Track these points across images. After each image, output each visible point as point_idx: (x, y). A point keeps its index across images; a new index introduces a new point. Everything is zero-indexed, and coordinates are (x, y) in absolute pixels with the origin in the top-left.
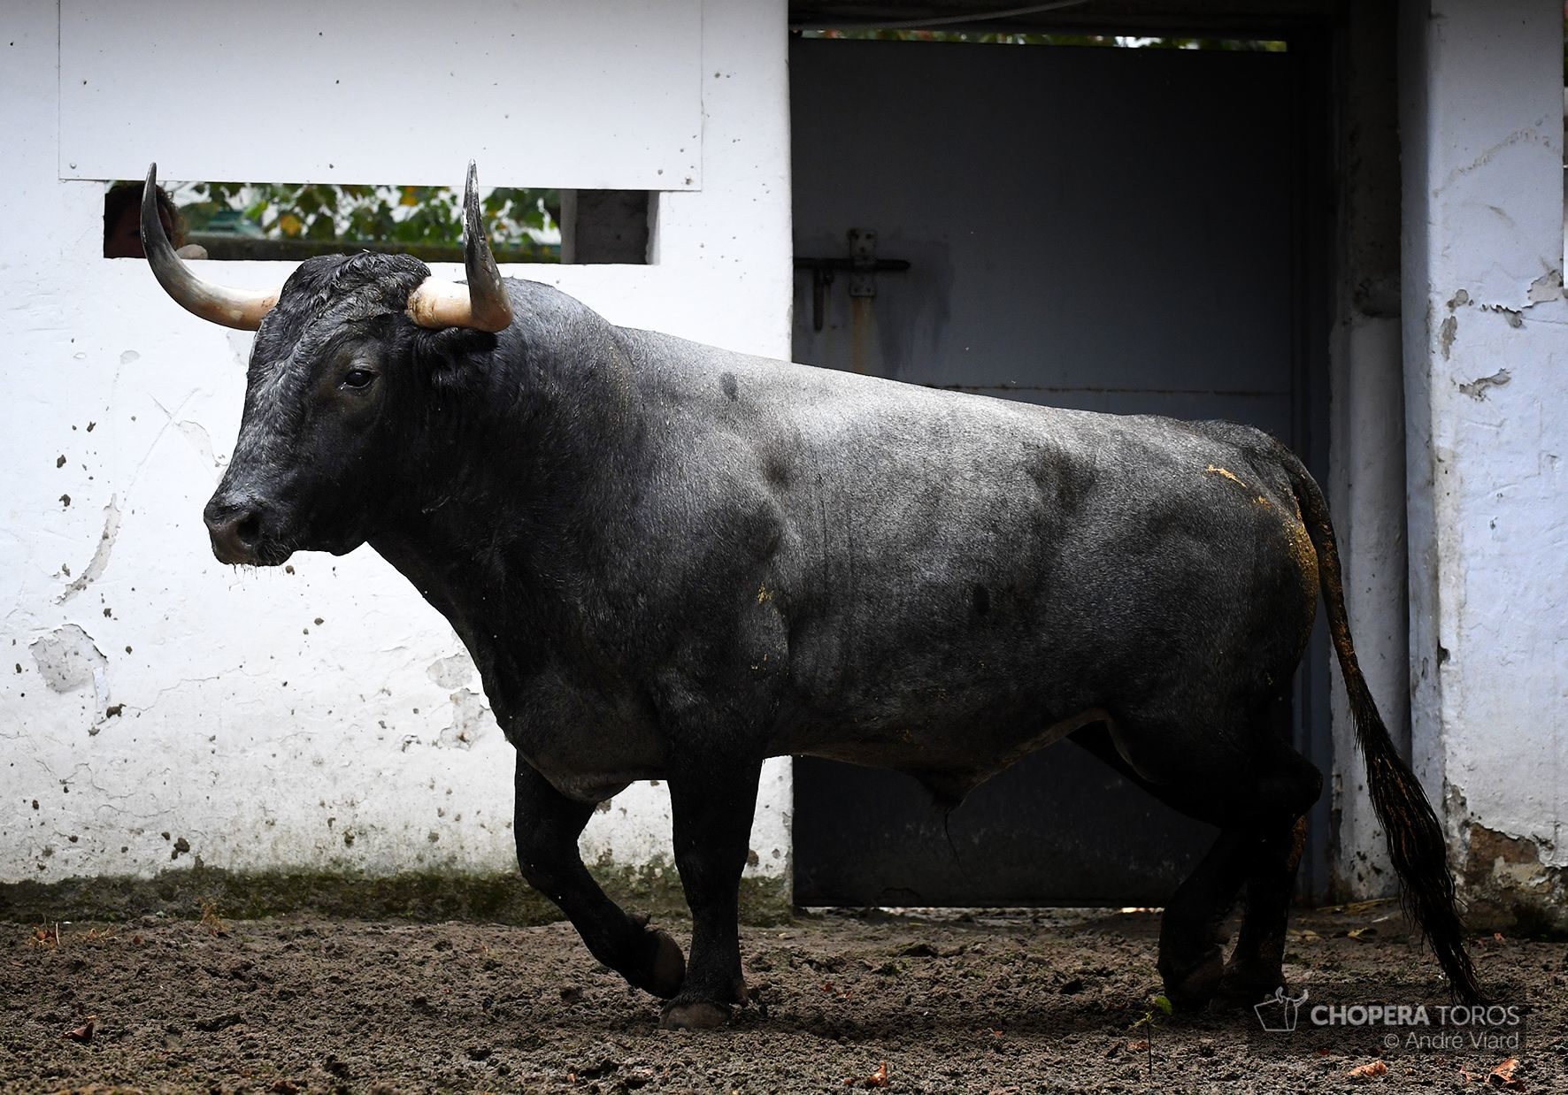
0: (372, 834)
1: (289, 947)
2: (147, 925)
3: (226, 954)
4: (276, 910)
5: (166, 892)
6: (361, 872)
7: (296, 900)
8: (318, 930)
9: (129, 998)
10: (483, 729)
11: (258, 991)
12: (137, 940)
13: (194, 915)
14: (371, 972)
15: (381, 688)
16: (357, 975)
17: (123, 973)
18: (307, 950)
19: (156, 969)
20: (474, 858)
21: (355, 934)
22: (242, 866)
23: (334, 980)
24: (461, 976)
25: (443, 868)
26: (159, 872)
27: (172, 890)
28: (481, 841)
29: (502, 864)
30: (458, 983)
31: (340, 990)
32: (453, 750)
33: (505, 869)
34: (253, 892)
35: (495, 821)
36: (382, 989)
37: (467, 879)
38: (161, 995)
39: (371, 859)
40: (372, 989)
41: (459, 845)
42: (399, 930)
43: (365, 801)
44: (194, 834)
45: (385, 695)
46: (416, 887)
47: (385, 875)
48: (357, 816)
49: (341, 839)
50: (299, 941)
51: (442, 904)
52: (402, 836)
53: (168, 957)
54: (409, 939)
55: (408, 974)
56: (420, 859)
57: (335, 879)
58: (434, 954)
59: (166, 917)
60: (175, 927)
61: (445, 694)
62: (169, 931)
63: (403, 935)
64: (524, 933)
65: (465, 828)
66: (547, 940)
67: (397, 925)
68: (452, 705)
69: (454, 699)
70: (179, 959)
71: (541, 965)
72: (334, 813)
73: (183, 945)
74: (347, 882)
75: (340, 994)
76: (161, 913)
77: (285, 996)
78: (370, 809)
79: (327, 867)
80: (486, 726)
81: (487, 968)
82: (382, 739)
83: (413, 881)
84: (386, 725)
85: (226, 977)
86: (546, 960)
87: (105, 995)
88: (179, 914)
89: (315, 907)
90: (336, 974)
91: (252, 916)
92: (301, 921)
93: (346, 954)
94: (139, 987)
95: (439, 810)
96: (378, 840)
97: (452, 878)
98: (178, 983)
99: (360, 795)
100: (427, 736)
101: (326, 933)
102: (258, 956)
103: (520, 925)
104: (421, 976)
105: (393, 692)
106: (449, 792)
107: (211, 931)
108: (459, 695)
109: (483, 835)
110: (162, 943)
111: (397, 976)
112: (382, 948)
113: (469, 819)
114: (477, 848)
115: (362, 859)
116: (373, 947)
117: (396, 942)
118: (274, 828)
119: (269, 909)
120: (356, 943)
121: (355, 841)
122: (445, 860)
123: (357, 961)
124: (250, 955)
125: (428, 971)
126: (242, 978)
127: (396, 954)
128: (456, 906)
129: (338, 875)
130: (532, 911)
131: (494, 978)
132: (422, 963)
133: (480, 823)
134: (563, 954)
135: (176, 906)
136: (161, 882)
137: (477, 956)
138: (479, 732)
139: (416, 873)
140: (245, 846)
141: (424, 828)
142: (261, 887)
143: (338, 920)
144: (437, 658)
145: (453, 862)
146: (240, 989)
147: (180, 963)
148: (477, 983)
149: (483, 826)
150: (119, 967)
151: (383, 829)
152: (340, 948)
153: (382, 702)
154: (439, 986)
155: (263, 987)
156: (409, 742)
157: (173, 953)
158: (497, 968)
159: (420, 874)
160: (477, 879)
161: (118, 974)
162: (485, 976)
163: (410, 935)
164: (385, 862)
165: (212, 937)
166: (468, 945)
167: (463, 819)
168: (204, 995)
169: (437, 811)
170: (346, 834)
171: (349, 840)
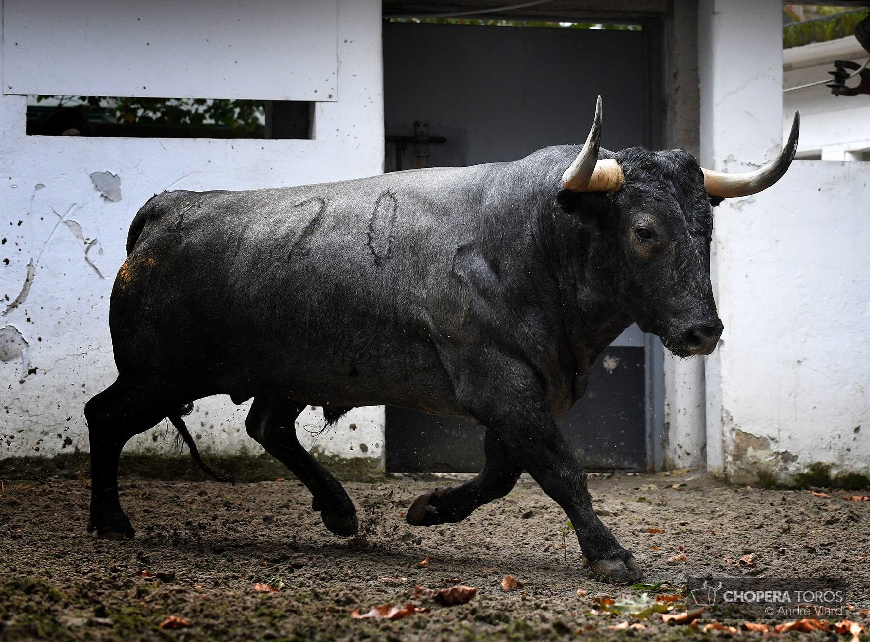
0: (167, 435)
2: (50, 482)
5: (60, 465)
6: (161, 455)
7: (128, 469)
8: (139, 485)
9: (38, 520)
12: (44, 490)
13: (74, 477)
14: (165, 507)
16: (158, 509)
17: (36, 508)
18: (132, 496)
19: (53, 505)
20: (220, 448)
23: (146, 511)
24: (212, 509)
25: (204, 453)
26: (56, 454)
27: (63, 464)
28: (224, 439)
29: (235, 451)
30: (210, 513)
31: (148, 516)
33: (236, 453)
35: (231, 428)
36: (170, 516)
37: (216, 458)
38: (56, 519)
39: (166, 448)
40: (165, 517)
41: (212, 441)
42: (181, 485)
44: (74, 435)
46: (190, 463)
47: (174, 456)
49: (150, 438)
50: (128, 491)
51: (204, 472)
53: (60, 499)
54: (186, 490)
55: (184, 508)
57: (148, 459)
58: (198, 498)
59: (60, 478)
60: (64, 483)
62: (61, 485)
63: (182, 488)
64: (245, 487)
65: (215, 433)
66: (257, 491)
67: (180, 482)
70: (66, 500)
71: (253, 504)
73: (68, 493)
74: (154, 460)
75: (149, 518)
76: (57, 476)
79: (143, 452)
81: (225, 505)
86: (257, 501)
87: (27, 519)
88: (66, 477)
89: (138, 473)
90: (147, 508)
92: (130, 481)
93: (152, 498)
94: (44, 515)
95: (202, 423)
96: (170, 438)
97: (209, 458)
98: (64, 513)
101: (143, 486)
103: (244, 482)
104: (191, 509)
106: (207, 414)
107: (82, 486)
109: (225, 436)
110: (57, 491)
111: (178, 510)
112: (171, 494)
113: (217, 427)
114: (221, 443)
115: (162, 448)
116: (167, 494)
117: (178, 491)
120: (158, 492)
121: (159, 438)
122: (205, 448)
123: (158, 501)
125: (195, 507)
127: (178, 498)
129: (149, 456)
130: (250, 475)
131: (229, 511)
132: (191, 503)
133: (223, 429)
134: (265, 498)
135: (65, 472)
136: (58, 460)
137: (220, 499)
141: (193, 432)
143: (150, 480)
145: (209, 450)
147: (66, 502)
148: (220, 513)
149: (224, 431)
150: (34, 505)
151: (173, 432)
152: (149, 495)
154: (200, 514)
157: (62, 497)
158: (230, 506)
160: (221, 459)
161: (34, 508)
162: (224, 509)
163: (186, 488)
164: (173, 450)
165: (83, 489)
166: (216, 493)
167: (214, 427)
168: (78, 519)
169: (200, 423)
170: (153, 435)
171: (155, 439)
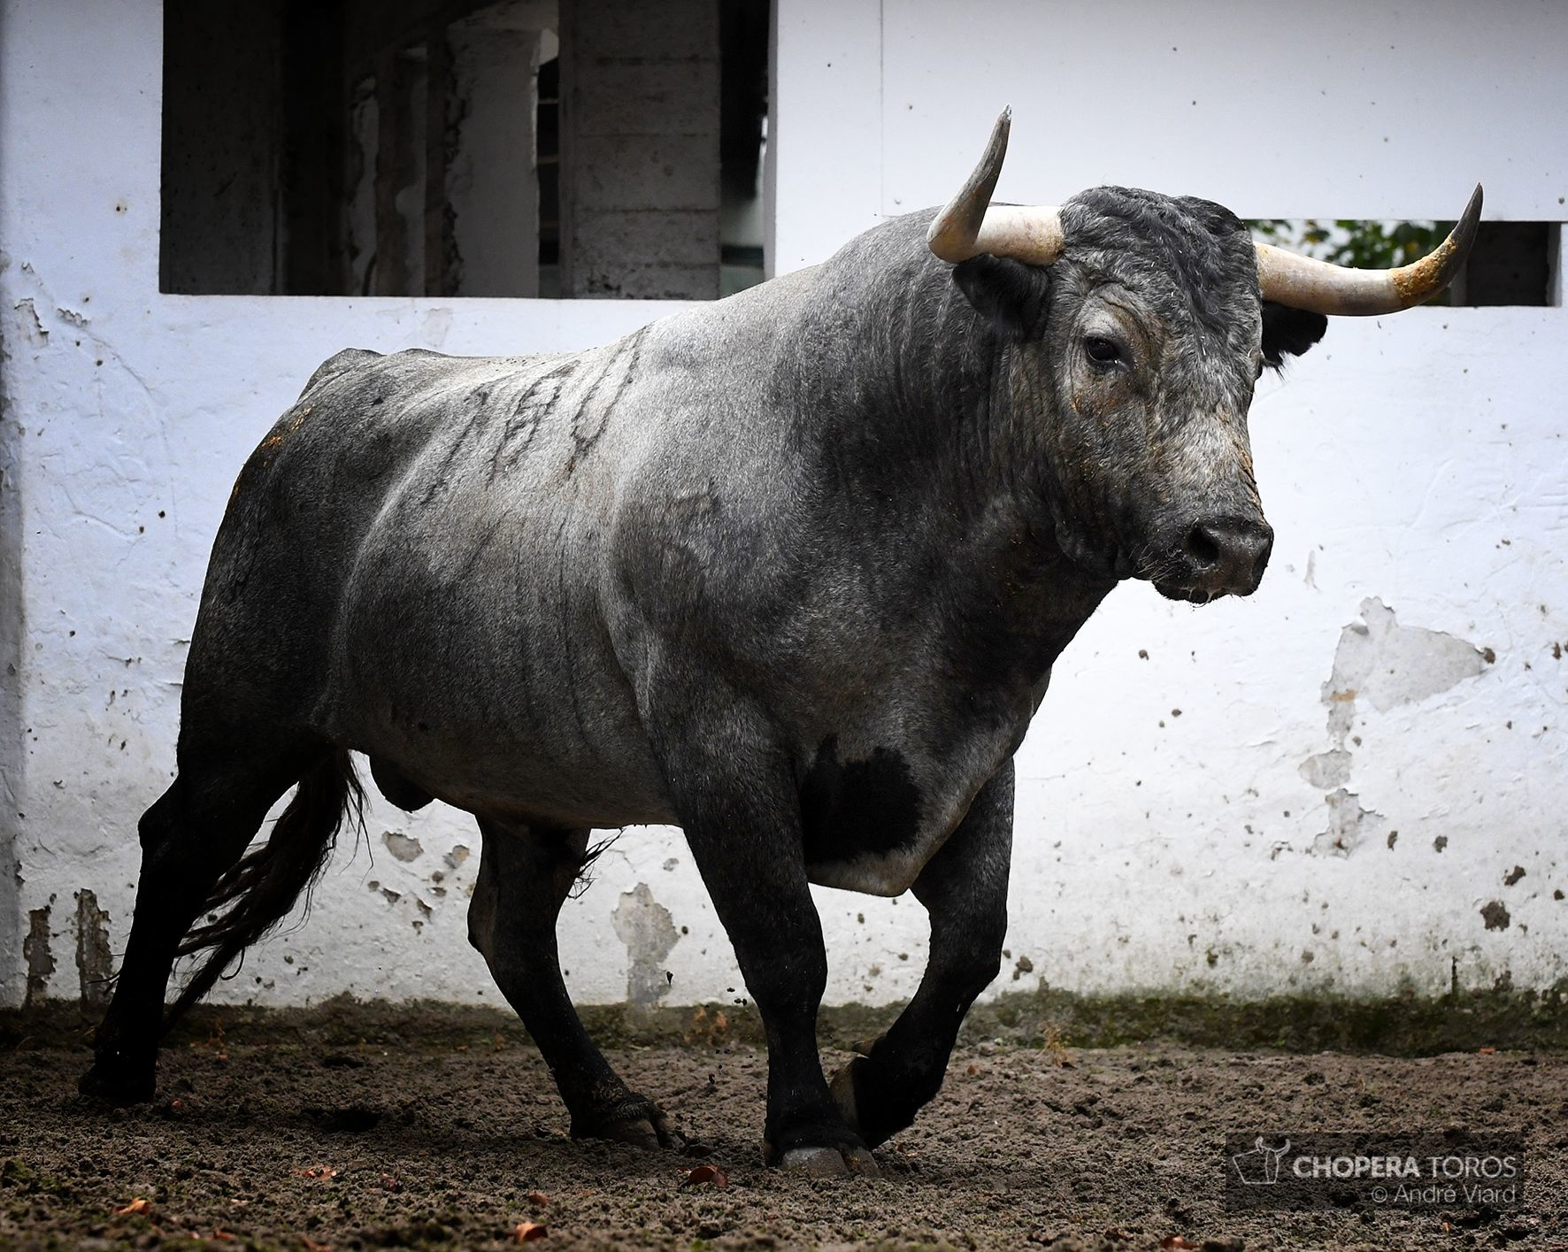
0: (1238, 953)
1: (1141, 1079)
2: (984, 1054)
3: (1070, 1086)
4: (1131, 1038)
5: (1008, 1017)
6: (1226, 995)
7: (1153, 1027)
8: (1176, 1060)
9: (957, 1134)
10: (1363, 834)
11: (1104, 1128)
12: (971, 1071)
13: (1038, 1043)
14: (1231, 1108)
15: (1247, 787)
16: (1216, 1111)
17: (954, 1107)
18: (1161, 1083)
19: (989, 1102)
20: (1354, 981)
21: (1217, 1065)
22: (1092, 988)
23: (1190, 1116)
24: (1334, 1113)
25: (1319, 991)
26: (999, 994)
27: (1014, 1014)
28: (1362, 962)
29: (1385, 987)
30: (1329, 1121)
31: (1195, 1127)
32: (1329, 859)
33: (1390, 994)
34: (1105, 1018)
35: (1379, 938)
36: (1242, 1127)
37: (1346, 1004)
38: (995, 1131)
39: (1238, 981)
40: (1231, 1126)
41: (1336, 966)
42: (1268, 1061)
43: (1231, 916)
44: (1038, 952)
45: (1252, 796)
46: (1288, 1013)
47: (1253, 999)
48: (1221, 932)
49: (1203, 958)
50: (1151, 1072)
51: (1318, 1033)
52: (1271, 956)
53: (1005, 1089)
54: (1278, 1071)
55: (1274, 1110)
56: (1293, 981)
57: (1196, 1003)
58: (1304, 1087)
59: (1006, 1045)
60: (1014, 1056)
61: (1319, 795)
62: (1008, 1061)
63: (1271, 1066)
64: (1409, 1065)
65: (1345, 946)
66: (1435, 1073)
67: (1266, 1055)
68: (1327, 808)
69: (1330, 800)
70: (1017, 1092)
71: (1425, 1102)
72: (1195, 929)
73: (1024, 1076)
74: (1210, 1006)
75: (1196, 1132)
76: (999, 1040)
77: (1132, 1133)
78: (1239, 923)
79: (1187, 990)
80: (1367, 831)
81: (1363, 1104)
82: (1248, 845)
83: (1285, 1006)
84: (1253, 830)
85: (1069, 1112)
86: (1432, 1096)
87: (931, 1131)
88: (1021, 1042)
89: (1175, 1034)
90: (1192, 1110)
91: (1104, 1045)
92: (1158, 1050)
93: (1205, 1088)
94: (971, 1122)
95: (1314, 927)
96: (1245, 960)
97: (1329, 1003)
98: (1014, 1118)
99: (1224, 909)
100: (1300, 843)
101: (1185, 1064)
102: (1106, 1089)
103: (1406, 1056)
104: (1288, 1113)
105: (1261, 794)
106: (1325, 906)
107: (1055, 1061)
108: (1336, 797)
109: (1364, 955)
110: (1000, 1073)
111: (1261, 1113)
112: (1245, 1081)
113: (1348, 936)
114: (1357, 970)
115: (1227, 981)
116: (1236, 1080)
117: (1262, 1074)
118: (1128, 946)
119: (1122, 1037)
120: (1217, 1075)
121: (1220, 960)
122: (1321, 982)
123: (1217, 1095)
124: (1096, 1088)
125: (1296, 1107)
126: (1086, 1113)
127: (1261, 1088)
128: (1333, 1036)
129: (1202, 999)
130: (1419, 1041)
131: (1371, 1116)
132: (1290, 1098)
133: (1360, 940)
134: (1451, 1089)
135: (1018, 1032)
136: (1002, 1006)
137: (1352, 1090)
138: (1359, 838)
139: (1287, 996)
140: (1095, 965)
141: (1296, 947)
142: (1113, 1012)
143: (1201, 1050)
144: (1311, 754)
145: (1331, 985)
146: (1083, 1126)
147: (1018, 1096)
148: (1351, 1121)
149: (1363, 944)
150: (949, 1100)
151: (1250, 947)
152: (1198, 1081)
153: (1248, 804)
154: (1308, 1124)
155: (1109, 1124)
156: (1279, 849)
157: (1010, 1085)
158: (1375, 1105)
159: (1293, 999)
160: (1357, 1005)
161: (949, 1107)
162: (1361, 1114)
163: (1279, 1067)
164: (1252, 985)
165: (1055, 1067)
166: (1344, 1079)
167: (1341, 936)
168: (1043, 1132)
169: (1311, 927)
170: (1209, 952)
171: (1212, 961)
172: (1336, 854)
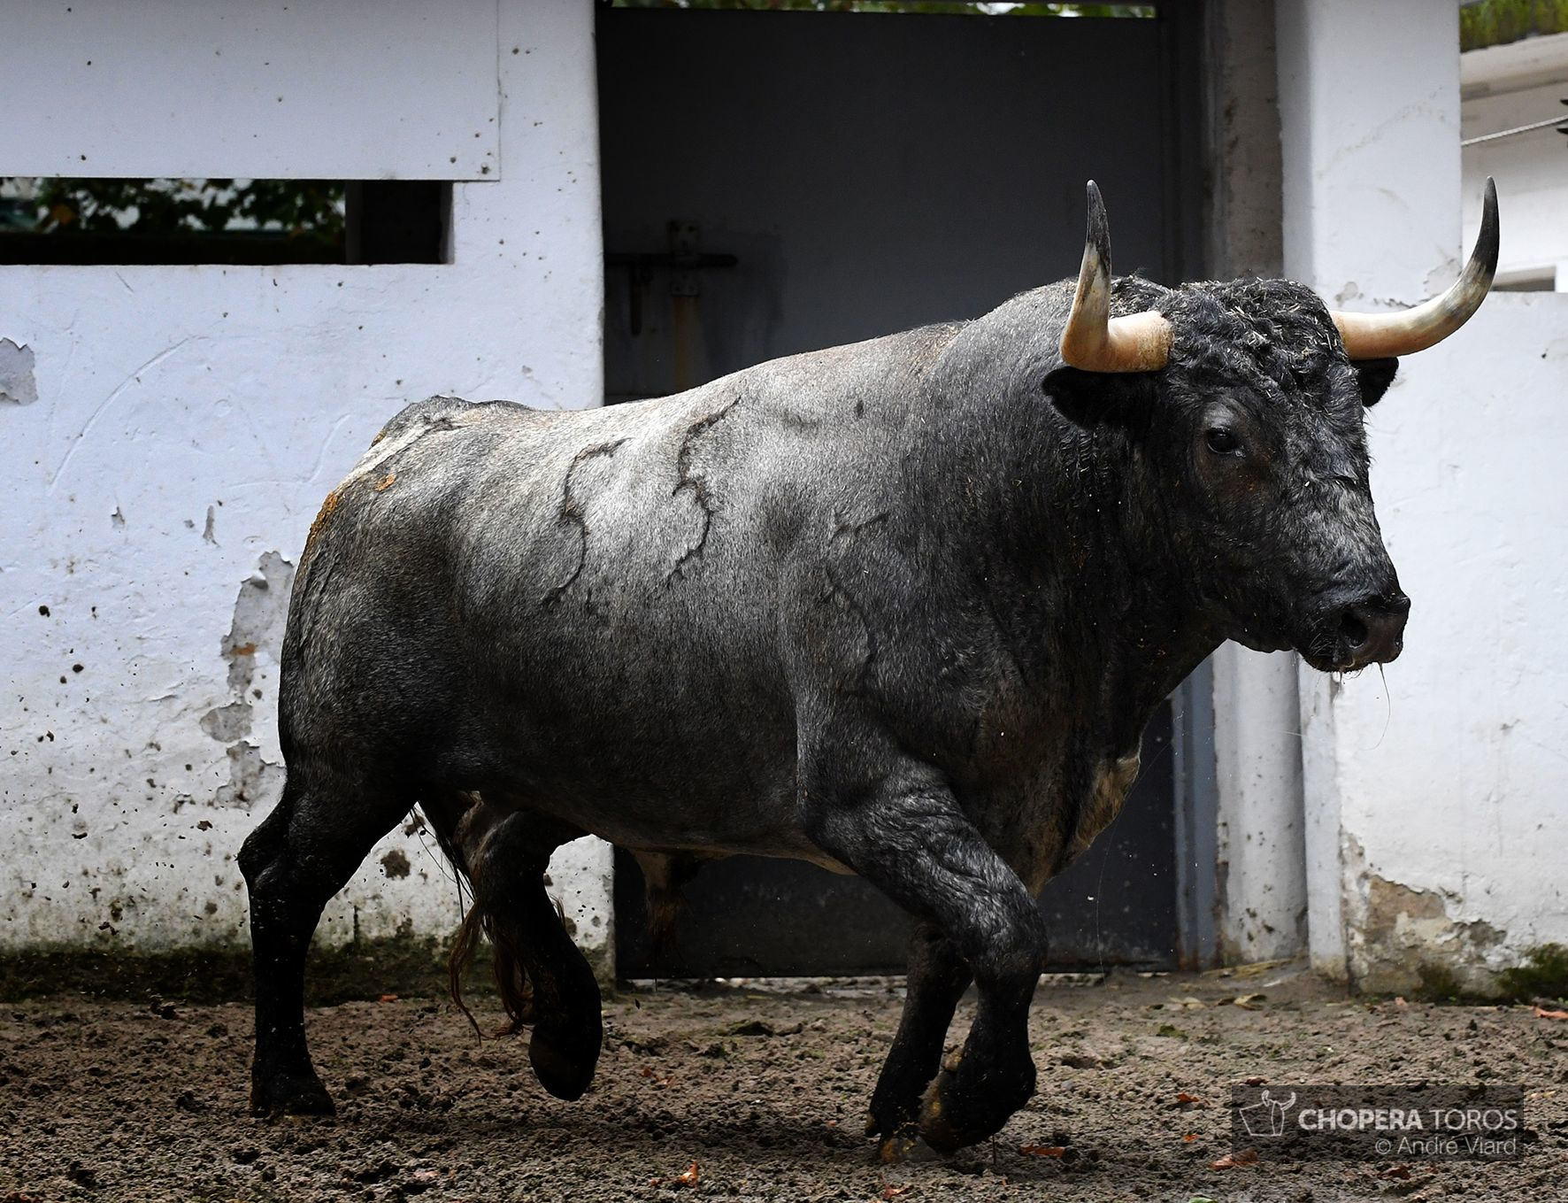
0: (141, 906)
1: (45, 1034)
4: (36, 991)
6: (131, 948)
7: (58, 979)
8: (81, 1015)
10: (264, 786)
11: (8, 1086)
14: (136, 1062)
15: (149, 741)
16: (120, 1066)
18: (65, 1038)
23: (94, 1071)
24: (238, 1065)
25: (222, 943)
30: (233, 1074)
32: (232, 811)
34: (9, 972)
36: (147, 1082)
39: (142, 933)
40: (136, 1081)
41: (239, 917)
43: (134, 870)
45: (154, 751)
46: (193, 964)
47: (157, 951)
48: (124, 885)
49: (107, 910)
50: (56, 1027)
51: (222, 982)
52: (175, 908)
54: (182, 1024)
55: (178, 1065)
56: (196, 932)
57: (100, 955)
58: (208, 1041)
61: (221, 748)
66: (337, 1023)
68: (228, 761)
69: (231, 753)
71: (328, 1052)
72: (99, 882)
74: (115, 958)
77: (36, 1090)
78: (139, 876)
79: (91, 943)
80: (268, 783)
82: (150, 799)
83: (189, 957)
84: (155, 783)
86: (335, 1046)
89: (80, 988)
90: (96, 1065)
91: (9, 999)
92: (63, 1004)
93: (109, 1042)
95: (217, 878)
96: (149, 913)
97: (233, 954)
99: (127, 862)
100: (202, 795)
101: (89, 1018)
102: (10, 1046)
104: (192, 1067)
105: (162, 746)
106: (228, 858)
108: (238, 749)
111: (165, 1067)
112: (149, 1035)
115: (131, 934)
116: (141, 1034)
117: (167, 1027)
118: (32, 901)
119: (27, 991)
120: (121, 1029)
121: (124, 913)
122: (225, 933)
123: (121, 1050)
125: (200, 1061)
127: (165, 1041)
128: (237, 986)
129: (106, 952)
130: (322, 989)
132: (193, 1051)
134: (354, 1038)
138: (260, 790)
139: (191, 948)
141: (200, 899)
142: (18, 966)
143: (106, 1003)
144: (212, 708)
145: (234, 937)
151: (154, 900)
152: (103, 1037)
153: (150, 758)
154: (213, 1076)
155: (14, 1081)
156: (182, 802)
159: (197, 950)
164: (157, 937)
169: (214, 879)
170: (112, 905)
171: (116, 914)
172: (238, 807)
